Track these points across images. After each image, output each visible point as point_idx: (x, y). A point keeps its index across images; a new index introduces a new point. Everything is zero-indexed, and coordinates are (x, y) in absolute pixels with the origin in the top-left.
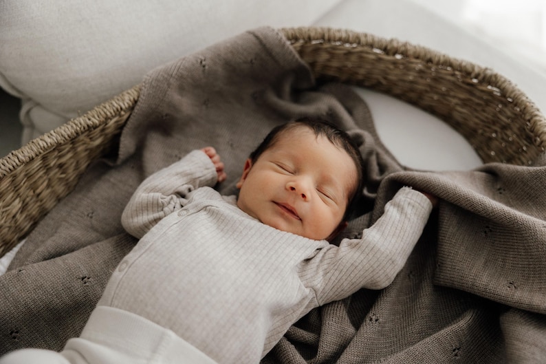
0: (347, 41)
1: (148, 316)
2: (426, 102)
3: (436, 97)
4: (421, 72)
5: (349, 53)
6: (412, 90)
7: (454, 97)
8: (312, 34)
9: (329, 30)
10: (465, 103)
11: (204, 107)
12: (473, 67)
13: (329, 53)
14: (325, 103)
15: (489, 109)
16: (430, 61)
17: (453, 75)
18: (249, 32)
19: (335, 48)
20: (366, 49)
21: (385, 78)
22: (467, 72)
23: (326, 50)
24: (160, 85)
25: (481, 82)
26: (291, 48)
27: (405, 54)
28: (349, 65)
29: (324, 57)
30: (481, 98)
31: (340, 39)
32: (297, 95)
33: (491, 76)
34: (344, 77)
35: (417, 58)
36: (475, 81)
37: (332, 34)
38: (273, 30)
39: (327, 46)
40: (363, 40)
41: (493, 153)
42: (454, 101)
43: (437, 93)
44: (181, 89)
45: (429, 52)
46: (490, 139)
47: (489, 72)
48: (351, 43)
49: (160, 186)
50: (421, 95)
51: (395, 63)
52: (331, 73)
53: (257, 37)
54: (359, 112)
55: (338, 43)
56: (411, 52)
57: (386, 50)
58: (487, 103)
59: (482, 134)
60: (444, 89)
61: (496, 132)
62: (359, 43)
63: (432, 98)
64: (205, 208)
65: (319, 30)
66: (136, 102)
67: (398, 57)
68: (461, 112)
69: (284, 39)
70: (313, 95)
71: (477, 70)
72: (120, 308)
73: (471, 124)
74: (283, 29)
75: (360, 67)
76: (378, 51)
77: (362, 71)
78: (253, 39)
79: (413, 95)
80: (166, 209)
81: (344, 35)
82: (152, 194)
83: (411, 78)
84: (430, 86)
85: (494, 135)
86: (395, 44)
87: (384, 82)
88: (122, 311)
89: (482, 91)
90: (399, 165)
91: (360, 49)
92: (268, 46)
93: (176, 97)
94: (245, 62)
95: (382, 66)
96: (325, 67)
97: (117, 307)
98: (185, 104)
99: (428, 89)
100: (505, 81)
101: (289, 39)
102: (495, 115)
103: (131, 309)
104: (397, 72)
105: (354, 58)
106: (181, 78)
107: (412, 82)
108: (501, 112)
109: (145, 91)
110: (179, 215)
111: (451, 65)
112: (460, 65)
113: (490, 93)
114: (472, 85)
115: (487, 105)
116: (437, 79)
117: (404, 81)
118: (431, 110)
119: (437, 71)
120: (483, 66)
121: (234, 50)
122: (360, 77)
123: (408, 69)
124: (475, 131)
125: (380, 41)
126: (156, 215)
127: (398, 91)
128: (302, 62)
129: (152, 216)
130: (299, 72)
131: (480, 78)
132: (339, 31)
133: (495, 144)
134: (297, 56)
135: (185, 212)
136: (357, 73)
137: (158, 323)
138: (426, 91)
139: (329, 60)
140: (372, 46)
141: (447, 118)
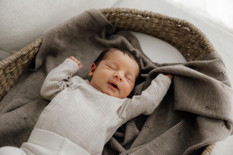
0: (127, 13)
1: (57, 133)
2: (161, 36)
3: (164, 33)
4: (157, 23)
5: (128, 18)
6: (155, 31)
7: (172, 33)
8: (112, 11)
9: (119, 9)
10: (176, 35)
11: (69, 44)
12: (178, 20)
13: (120, 18)
14: (120, 39)
15: (186, 37)
16: (161, 19)
17: (171, 24)
18: (86, 12)
19: (122, 16)
20: (135, 15)
21: (143, 27)
22: (176, 22)
23: (119, 17)
24: (51, 36)
25: (182, 26)
26: (104, 17)
27: (150, 16)
28: (128, 22)
29: (118, 20)
30: (182, 32)
31: (124, 12)
32: (108, 36)
33: (186, 23)
34: (127, 28)
35: (156, 18)
36: (180, 26)
37: (120, 10)
38: (96, 10)
39: (118, 15)
40: (133, 12)
41: (189, 55)
42: (172, 34)
43: (165, 32)
44: (60, 37)
45: (160, 15)
46: (187, 49)
47: (185, 22)
48: (128, 14)
49: (57, 78)
50: (158, 33)
51: (147, 20)
52: (121, 26)
53: (89, 13)
54: (134, 41)
55: (123, 14)
56: (153, 16)
57: (143, 15)
58: (185, 34)
59: (184, 47)
60: (167, 30)
61: (189, 46)
62: (132, 13)
63: (163, 34)
64: (79, 87)
65: (115, 9)
66: (41, 44)
67: (148, 18)
68: (175, 39)
69: (101, 13)
70: (115, 36)
71: (180, 21)
72: (45, 129)
73: (179, 43)
74: (100, 10)
75: (133, 23)
76: (139, 16)
77: (134, 25)
78: (88, 14)
79: (155, 33)
80: (60, 87)
81: (125, 10)
82: (53, 82)
83: (154, 26)
84: (162, 29)
85: (189, 47)
86: (146, 13)
87: (143, 29)
88: (46, 131)
89: (183, 30)
90: (152, 62)
91: (132, 16)
92: (94, 17)
93: (57, 41)
94: (85, 24)
95: (142, 22)
96: (119, 24)
97: (43, 129)
98: (62, 43)
99: (161, 30)
100: (191, 25)
101: (103, 13)
102: (188, 39)
103: (50, 130)
104: (148, 24)
105: (130, 20)
106: (59, 32)
107: (154, 28)
108: (191, 37)
109: (44, 39)
110: (68, 90)
111: (169, 20)
112: (173, 20)
113: (186, 30)
114: (178, 27)
115: (185, 35)
116: (164, 26)
117: (151, 28)
118: (163, 39)
119: (164, 23)
120: (182, 19)
121: (80, 19)
122: (133, 27)
123: (152, 22)
124: (181, 46)
125: (140, 12)
126: (56, 90)
127: (149, 32)
128: (109, 23)
129: (55, 91)
130: (108, 27)
131: (182, 24)
132: (123, 9)
133: (189, 51)
134: (107, 20)
135: (70, 89)
136: (132, 26)
137: (62, 136)
138: (161, 31)
139: (120, 21)
140: (137, 14)
141: (169, 41)
